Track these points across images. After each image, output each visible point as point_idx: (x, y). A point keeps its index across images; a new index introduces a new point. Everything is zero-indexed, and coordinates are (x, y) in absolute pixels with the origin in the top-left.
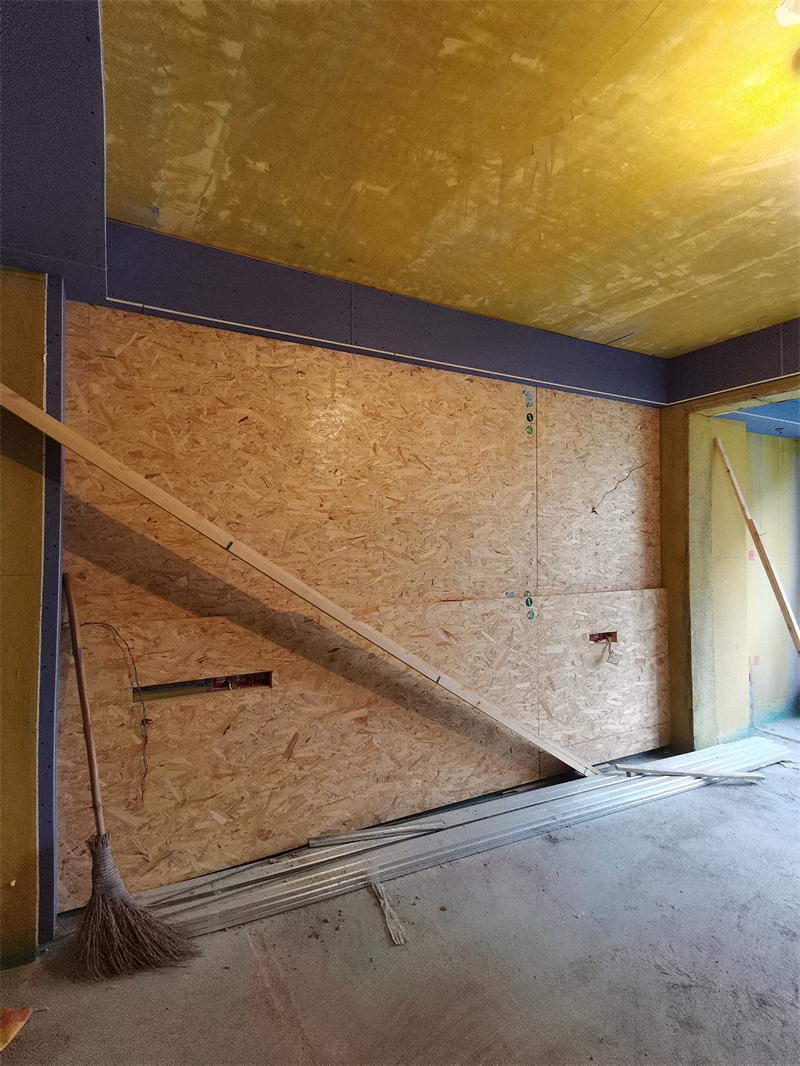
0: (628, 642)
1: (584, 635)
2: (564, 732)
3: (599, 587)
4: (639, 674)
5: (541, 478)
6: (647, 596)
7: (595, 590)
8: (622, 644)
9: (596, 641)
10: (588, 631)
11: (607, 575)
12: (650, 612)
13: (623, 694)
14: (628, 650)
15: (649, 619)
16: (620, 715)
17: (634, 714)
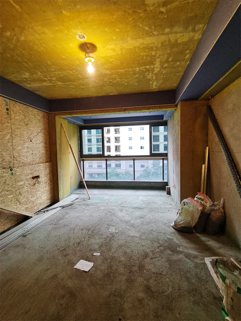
0: (43, 178)
1: (30, 178)
2: (25, 207)
3: (34, 163)
4: (46, 186)
5: (13, 130)
6: (47, 165)
7: (33, 164)
8: (41, 178)
9: (33, 179)
10: (31, 176)
11: (36, 160)
12: (48, 169)
13: (42, 192)
14: (43, 180)
15: (48, 171)
16: (41, 198)
17: (45, 196)
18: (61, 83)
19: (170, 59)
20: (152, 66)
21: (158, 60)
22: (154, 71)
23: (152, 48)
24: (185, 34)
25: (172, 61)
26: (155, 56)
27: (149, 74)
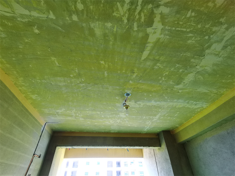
18: (83, 119)
19: (166, 115)
20: (154, 117)
21: (160, 114)
22: (153, 120)
23: (161, 107)
24: (182, 104)
25: (166, 116)
26: (160, 112)
27: (148, 121)
